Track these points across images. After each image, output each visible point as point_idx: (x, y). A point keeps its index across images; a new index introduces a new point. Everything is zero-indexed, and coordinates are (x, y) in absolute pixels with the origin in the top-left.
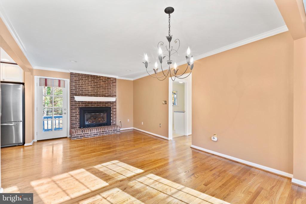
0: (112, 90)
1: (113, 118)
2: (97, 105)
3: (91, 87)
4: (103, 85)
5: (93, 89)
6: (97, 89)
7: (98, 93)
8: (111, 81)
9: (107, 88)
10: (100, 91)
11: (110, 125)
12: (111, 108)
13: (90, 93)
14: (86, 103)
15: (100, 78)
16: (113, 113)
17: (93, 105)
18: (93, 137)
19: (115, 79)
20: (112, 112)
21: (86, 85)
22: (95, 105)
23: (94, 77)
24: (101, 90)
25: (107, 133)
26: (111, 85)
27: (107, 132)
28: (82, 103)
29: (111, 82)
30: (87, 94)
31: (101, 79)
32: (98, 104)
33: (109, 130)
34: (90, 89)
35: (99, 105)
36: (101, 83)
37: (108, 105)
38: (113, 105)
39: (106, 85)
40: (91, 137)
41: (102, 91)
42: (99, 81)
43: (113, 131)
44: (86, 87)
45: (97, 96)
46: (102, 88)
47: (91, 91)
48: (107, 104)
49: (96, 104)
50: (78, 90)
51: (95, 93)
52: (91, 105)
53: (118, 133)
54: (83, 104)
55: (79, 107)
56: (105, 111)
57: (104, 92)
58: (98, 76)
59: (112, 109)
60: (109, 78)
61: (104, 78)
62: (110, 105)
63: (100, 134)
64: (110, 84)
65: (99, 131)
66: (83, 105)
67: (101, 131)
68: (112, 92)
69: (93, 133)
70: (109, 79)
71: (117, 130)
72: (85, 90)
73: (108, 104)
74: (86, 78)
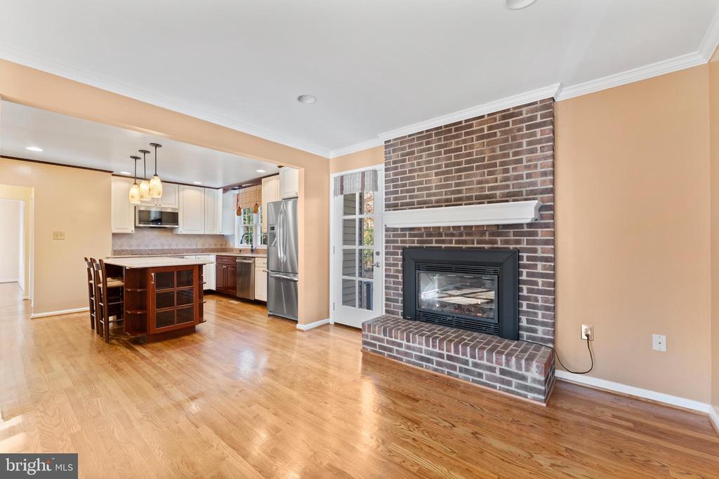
0: (528, 167)
1: (535, 307)
2: (458, 242)
3: (437, 174)
4: (482, 152)
5: (446, 180)
6: (460, 177)
7: (460, 192)
8: (522, 121)
9: (502, 164)
10: (471, 183)
11: (517, 337)
12: (520, 258)
13: (434, 195)
14: (421, 235)
15: (471, 126)
16: (536, 283)
17: (443, 242)
18: (417, 365)
19: (549, 105)
20: (529, 275)
21: (421, 170)
22: (451, 242)
23: (447, 132)
24: (475, 175)
25: (467, 371)
26: (520, 145)
27: (470, 367)
28: (411, 235)
29: (520, 130)
30: (425, 202)
31: (473, 132)
32: (461, 235)
33: (477, 361)
34: (434, 180)
35: (465, 242)
36: (471, 147)
37: (507, 242)
38: (534, 242)
39: (493, 150)
40: (409, 362)
41: (480, 182)
42: (464, 141)
43: (497, 374)
44: (423, 176)
45: (458, 202)
46: (478, 168)
47: (437, 187)
48: (500, 234)
49: (453, 235)
50: (402, 192)
51: (453, 192)
52: (437, 242)
53: (530, 395)
54: (415, 236)
55: (404, 249)
56: (491, 269)
57: (487, 182)
58: (461, 122)
59: (529, 259)
60: (507, 115)
61: (487, 122)
62: (518, 242)
63: (439, 364)
64: (514, 138)
65: (437, 350)
66: (413, 242)
67: (445, 353)
68: (529, 176)
69: (414, 349)
70: (512, 115)
71: (524, 378)
72: (419, 190)
73: (506, 234)
74: (421, 144)
